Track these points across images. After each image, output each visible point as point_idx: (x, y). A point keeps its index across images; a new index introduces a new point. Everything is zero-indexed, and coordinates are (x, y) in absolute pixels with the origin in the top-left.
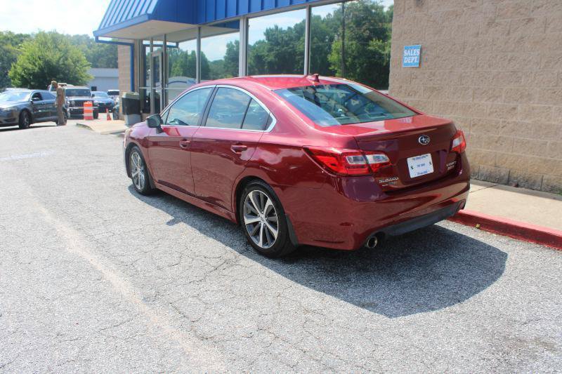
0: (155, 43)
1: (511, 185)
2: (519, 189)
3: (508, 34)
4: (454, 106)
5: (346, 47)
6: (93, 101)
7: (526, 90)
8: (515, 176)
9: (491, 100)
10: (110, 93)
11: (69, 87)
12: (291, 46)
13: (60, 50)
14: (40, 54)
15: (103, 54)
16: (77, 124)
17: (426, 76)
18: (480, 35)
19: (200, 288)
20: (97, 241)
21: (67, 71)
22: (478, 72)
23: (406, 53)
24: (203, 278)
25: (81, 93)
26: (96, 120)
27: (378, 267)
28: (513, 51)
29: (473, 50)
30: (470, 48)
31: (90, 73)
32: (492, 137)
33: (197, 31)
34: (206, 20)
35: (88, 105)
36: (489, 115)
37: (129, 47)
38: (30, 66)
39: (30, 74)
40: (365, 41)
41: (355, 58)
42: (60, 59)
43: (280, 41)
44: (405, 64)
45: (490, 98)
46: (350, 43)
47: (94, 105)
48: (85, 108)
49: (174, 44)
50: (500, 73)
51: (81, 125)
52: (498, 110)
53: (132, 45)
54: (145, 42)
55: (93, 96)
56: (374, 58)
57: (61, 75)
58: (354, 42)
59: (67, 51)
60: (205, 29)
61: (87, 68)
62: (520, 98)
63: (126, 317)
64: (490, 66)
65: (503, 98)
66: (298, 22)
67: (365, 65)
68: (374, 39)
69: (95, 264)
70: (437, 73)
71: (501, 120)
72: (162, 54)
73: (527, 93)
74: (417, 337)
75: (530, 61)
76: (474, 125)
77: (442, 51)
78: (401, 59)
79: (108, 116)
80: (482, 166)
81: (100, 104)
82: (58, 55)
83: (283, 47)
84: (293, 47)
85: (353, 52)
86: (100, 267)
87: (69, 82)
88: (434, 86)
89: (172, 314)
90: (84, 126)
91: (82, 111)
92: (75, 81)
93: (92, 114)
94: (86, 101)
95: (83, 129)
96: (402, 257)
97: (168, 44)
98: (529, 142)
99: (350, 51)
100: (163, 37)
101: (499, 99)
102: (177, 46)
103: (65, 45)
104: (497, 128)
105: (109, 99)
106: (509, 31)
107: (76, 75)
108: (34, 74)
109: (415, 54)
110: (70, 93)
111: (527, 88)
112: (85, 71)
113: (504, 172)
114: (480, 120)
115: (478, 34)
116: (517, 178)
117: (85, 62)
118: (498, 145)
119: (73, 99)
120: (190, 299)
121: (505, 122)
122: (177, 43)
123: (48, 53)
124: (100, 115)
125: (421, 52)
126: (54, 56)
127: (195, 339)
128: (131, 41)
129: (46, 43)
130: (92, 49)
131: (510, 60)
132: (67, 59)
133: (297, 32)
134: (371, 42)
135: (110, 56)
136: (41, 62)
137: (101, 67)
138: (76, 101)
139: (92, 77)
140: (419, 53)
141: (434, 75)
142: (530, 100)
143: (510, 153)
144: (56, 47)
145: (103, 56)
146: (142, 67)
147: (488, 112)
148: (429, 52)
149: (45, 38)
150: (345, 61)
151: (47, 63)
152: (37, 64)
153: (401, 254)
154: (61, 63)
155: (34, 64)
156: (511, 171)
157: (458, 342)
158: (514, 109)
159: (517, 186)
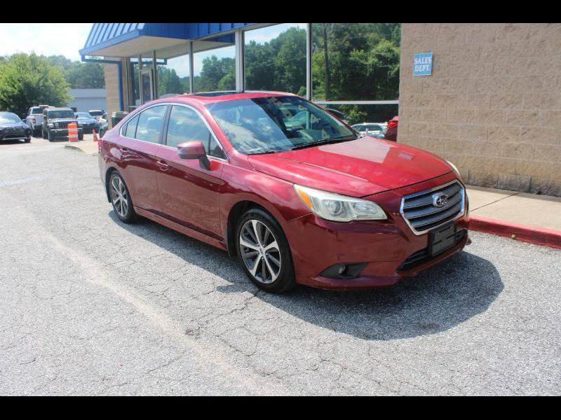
0: (144, 60)
1: (532, 192)
2: (542, 196)
3: (528, 38)
4: (470, 113)
5: (329, 58)
6: (77, 122)
7: (548, 95)
8: (537, 183)
9: (510, 106)
10: (92, 114)
11: (51, 109)
12: (269, 61)
13: (39, 72)
14: (19, 76)
15: (80, 74)
16: (66, 147)
17: (439, 84)
18: (496, 41)
19: (245, 318)
20: (118, 270)
21: (48, 93)
22: (495, 79)
23: (416, 61)
24: (243, 306)
25: (63, 115)
26: (81, 142)
27: (425, 285)
28: (532, 56)
29: (488, 56)
30: (486, 54)
31: (71, 94)
32: (511, 144)
33: (189, 47)
34: (199, 35)
35: (73, 127)
36: (508, 122)
37: (116, 65)
38: (10, 89)
39: (10, 97)
40: (346, 52)
41: (339, 69)
42: (39, 80)
43: (257, 56)
44: (416, 73)
45: (509, 105)
46: (333, 54)
47: (78, 126)
48: (70, 130)
49: (162, 61)
50: (518, 78)
51: (70, 147)
52: (517, 117)
53: (119, 63)
54: (133, 60)
55: (77, 117)
56: (355, 68)
57: (42, 97)
58: (337, 53)
59: (46, 72)
60: (197, 44)
61: (67, 89)
62: (542, 103)
63: (174, 355)
64: (507, 72)
65: (523, 103)
66: (275, 38)
67: (348, 75)
68: (354, 50)
69: (123, 295)
70: (451, 81)
71: (522, 127)
72: (152, 70)
73: (548, 98)
74: (492, 360)
75: (552, 65)
76: (492, 133)
77: (455, 58)
78: (411, 68)
79: (95, 137)
80: (501, 174)
81: (84, 125)
82: (38, 76)
83: (261, 62)
84: (272, 62)
85: (337, 63)
86: (129, 299)
87: (51, 104)
88: (448, 94)
89: (222, 349)
90: (74, 148)
91: (67, 133)
92: (56, 103)
93: (77, 136)
94: (70, 122)
95: (73, 151)
96: (446, 272)
97: (158, 60)
98: (551, 148)
99: (334, 63)
100: (153, 53)
101: (518, 106)
102: (165, 63)
103: (44, 66)
104: (517, 135)
105: (92, 120)
106: (529, 35)
107: (57, 97)
108: (13, 97)
109: (426, 63)
110: (52, 115)
111: (549, 93)
112: (66, 92)
113: (525, 180)
114: (498, 128)
115: (494, 39)
116: (539, 185)
117: (64, 83)
118: (518, 152)
119: (57, 120)
120: (238, 331)
121: (525, 128)
122: (166, 60)
123: (27, 75)
124: (85, 136)
125: (433, 59)
126: (33, 78)
127: (256, 376)
128: (118, 59)
129: (25, 65)
130: (69, 70)
131: (529, 65)
132: (46, 80)
133: (274, 47)
134: (351, 53)
135: (88, 76)
136: (20, 84)
137: (79, 88)
138: (59, 123)
139: (73, 97)
140: (431, 60)
141: (447, 84)
142: (552, 105)
143: (531, 160)
144: (35, 68)
145: (80, 77)
146: (130, 85)
147: (507, 119)
148: (441, 60)
149: (24, 59)
150: (328, 72)
151: (28, 85)
152: (16, 86)
153: (445, 269)
154: (41, 84)
155: (14, 86)
156: (533, 179)
157: (538, 363)
158: (535, 115)
159: (539, 193)
